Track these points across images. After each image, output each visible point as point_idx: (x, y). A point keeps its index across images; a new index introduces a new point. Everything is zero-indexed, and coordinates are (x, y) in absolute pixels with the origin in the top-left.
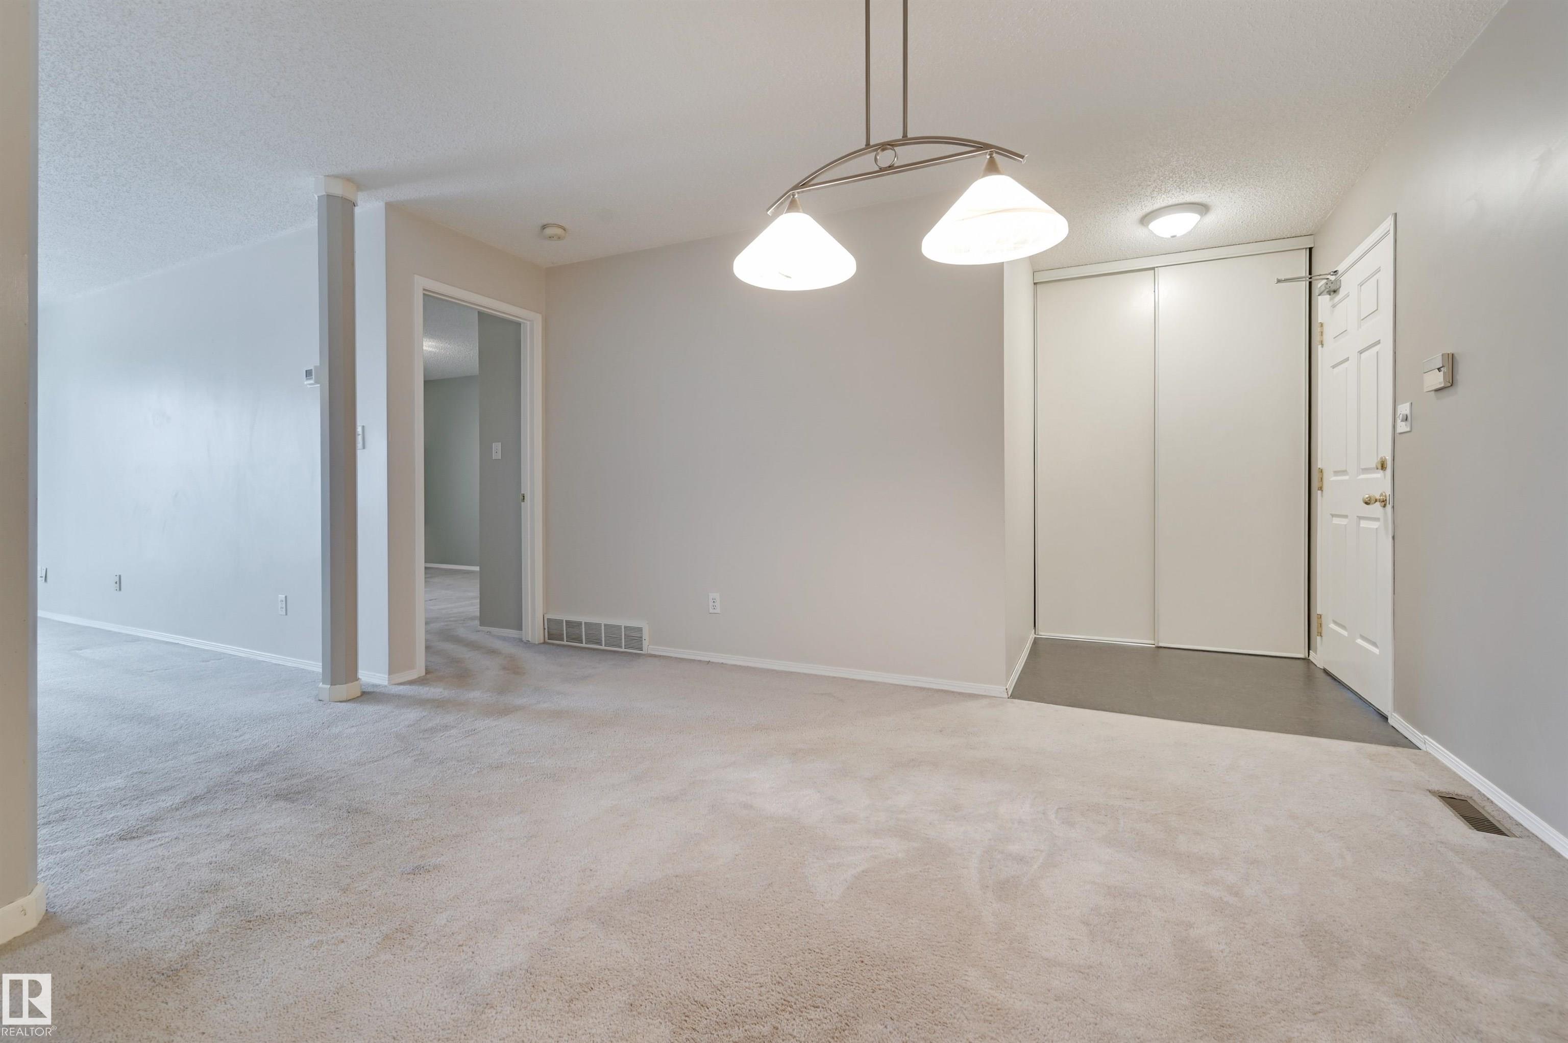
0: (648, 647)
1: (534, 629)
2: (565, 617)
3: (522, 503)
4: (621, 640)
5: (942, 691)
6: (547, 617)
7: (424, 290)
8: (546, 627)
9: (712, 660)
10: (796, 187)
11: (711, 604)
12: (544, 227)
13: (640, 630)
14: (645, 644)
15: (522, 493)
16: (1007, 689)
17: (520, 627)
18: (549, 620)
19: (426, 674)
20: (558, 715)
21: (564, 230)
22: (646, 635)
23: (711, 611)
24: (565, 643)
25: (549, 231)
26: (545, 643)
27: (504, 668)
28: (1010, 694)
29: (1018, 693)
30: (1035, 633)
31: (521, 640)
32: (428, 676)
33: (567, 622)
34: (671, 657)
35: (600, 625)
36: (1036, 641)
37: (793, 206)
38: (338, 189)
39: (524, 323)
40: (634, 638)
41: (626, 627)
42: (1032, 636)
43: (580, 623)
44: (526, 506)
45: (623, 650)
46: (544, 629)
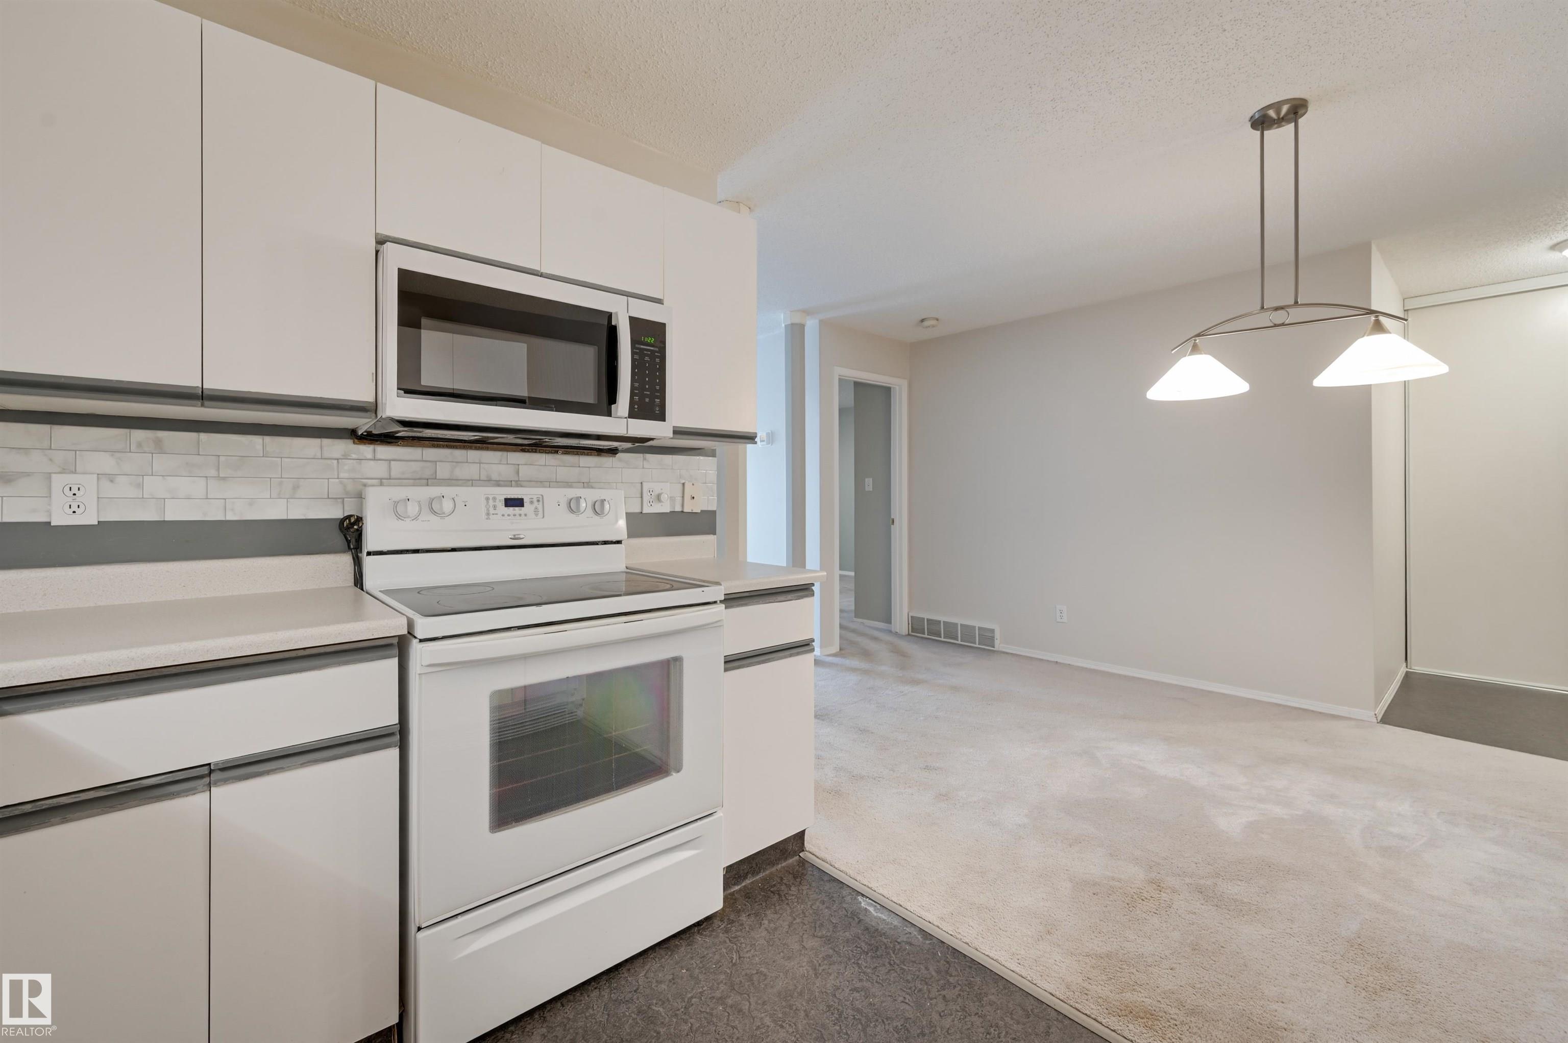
0: (999, 645)
1: (901, 623)
2: (926, 616)
3: (892, 526)
4: (975, 637)
5: (1300, 709)
6: (911, 614)
7: (839, 376)
8: (910, 623)
9: (1059, 661)
10: (1198, 335)
11: (1058, 614)
12: (922, 321)
13: (993, 631)
14: (997, 642)
15: (892, 517)
16: (1375, 715)
17: (888, 620)
18: (912, 617)
19: (840, 650)
20: (955, 689)
21: (937, 320)
22: (997, 635)
23: (1059, 620)
24: (926, 636)
25: (926, 323)
26: (909, 635)
27: (892, 652)
28: (1379, 719)
29: (1387, 719)
30: (1407, 667)
31: (890, 631)
32: (843, 652)
33: (928, 620)
34: (1021, 655)
35: (957, 624)
36: (1407, 675)
37: (1195, 349)
38: (797, 320)
39: (894, 388)
40: (987, 637)
41: (980, 628)
42: (1403, 670)
43: (940, 622)
44: (895, 529)
45: (977, 646)
46: (909, 624)
